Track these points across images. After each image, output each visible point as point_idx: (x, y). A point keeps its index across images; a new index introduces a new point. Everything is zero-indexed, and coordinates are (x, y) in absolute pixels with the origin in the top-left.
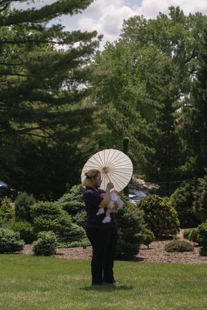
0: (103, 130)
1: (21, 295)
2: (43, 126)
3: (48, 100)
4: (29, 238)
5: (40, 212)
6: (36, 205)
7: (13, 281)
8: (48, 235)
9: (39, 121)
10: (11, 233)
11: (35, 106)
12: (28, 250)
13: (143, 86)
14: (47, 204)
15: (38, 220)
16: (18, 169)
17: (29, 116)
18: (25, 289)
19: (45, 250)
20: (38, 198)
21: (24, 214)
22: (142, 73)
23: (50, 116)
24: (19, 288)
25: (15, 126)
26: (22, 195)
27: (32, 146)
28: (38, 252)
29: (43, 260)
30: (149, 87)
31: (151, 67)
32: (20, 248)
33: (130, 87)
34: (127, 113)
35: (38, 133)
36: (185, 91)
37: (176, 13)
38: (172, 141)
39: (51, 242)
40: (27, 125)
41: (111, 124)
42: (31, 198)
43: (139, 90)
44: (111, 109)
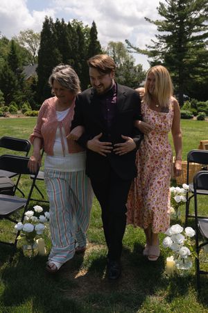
1: (192, 133)
2: (201, 76)
3: (204, 67)
4: (195, 114)
5: (199, 105)
6: (198, 103)
7: (190, 128)
8: (202, 113)
9: (200, 74)
10: (189, 112)
11: (199, 69)
12: (195, 118)
14: (202, 103)
15: (199, 108)
16: (192, 91)
17: (197, 73)
18: (194, 131)
19: (201, 118)
20: (199, 101)
21: (194, 106)
23: (203, 72)
24: (192, 130)
25: (191, 76)
26: (193, 100)
27: (197, 83)
28: (198, 119)
29: (200, 122)
32: (192, 117)
35: (199, 79)
39: (204, 116)
40: (196, 76)
42: (196, 101)
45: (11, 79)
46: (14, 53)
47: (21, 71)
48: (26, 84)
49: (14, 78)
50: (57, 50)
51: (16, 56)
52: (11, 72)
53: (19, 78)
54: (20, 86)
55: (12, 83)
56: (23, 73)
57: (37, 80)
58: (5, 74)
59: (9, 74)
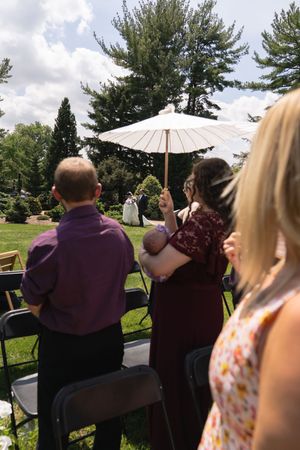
0: (7, 169)
13: (23, 152)
22: (24, 147)
30: (27, 153)
31: (28, 144)
33: (18, 152)
34: (18, 163)
36: (42, 155)
37: (38, 124)
38: (38, 176)
41: (11, 167)
43: (22, 154)
44: (11, 161)
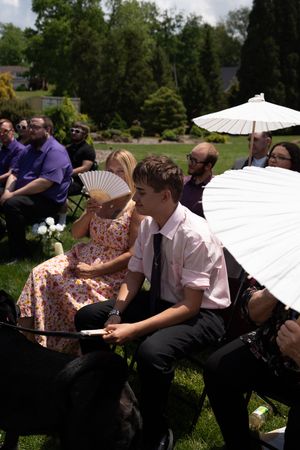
45: (200, 88)
46: (208, 48)
47: (216, 77)
48: (222, 96)
49: (205, 86)
50: (271, 40)
51: (211, 53)
52: (201, 78)
53: (212, 87)
54: (211, 99)
55: (201, 94)
56: (219, 79)
57: (237, 89)
58: (192, 82)
59: (198, 81)
